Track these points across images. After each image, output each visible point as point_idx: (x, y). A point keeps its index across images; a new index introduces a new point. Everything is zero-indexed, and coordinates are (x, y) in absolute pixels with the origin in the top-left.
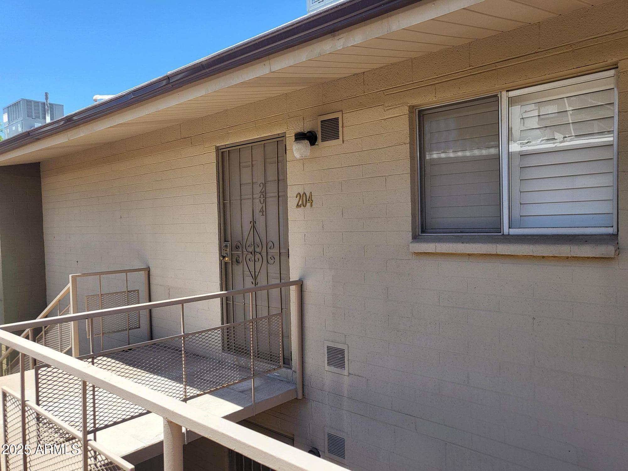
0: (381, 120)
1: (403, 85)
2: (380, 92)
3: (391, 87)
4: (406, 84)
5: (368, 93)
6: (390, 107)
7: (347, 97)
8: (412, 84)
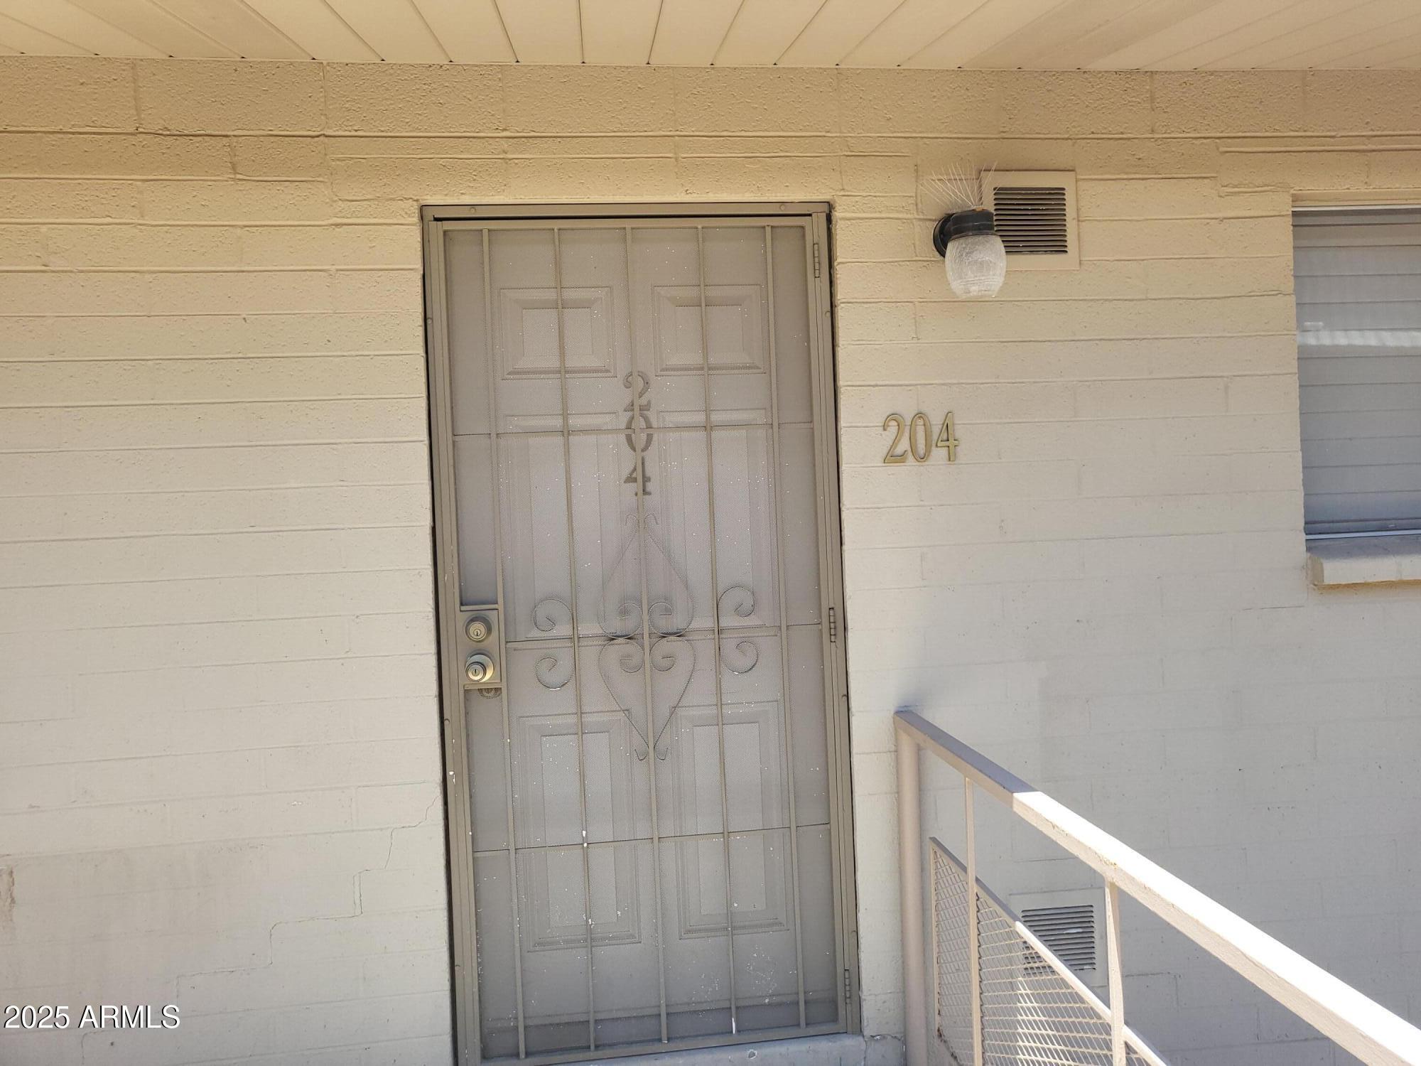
0: (1209, 221)
1: (1275, 134)
2: (1205, 141)
3: (1240, 134)
4: (1285, 134)
5: (1165, 136)
6: (1236, 186)
7: (1093, 133)
8: (1301, 137)
